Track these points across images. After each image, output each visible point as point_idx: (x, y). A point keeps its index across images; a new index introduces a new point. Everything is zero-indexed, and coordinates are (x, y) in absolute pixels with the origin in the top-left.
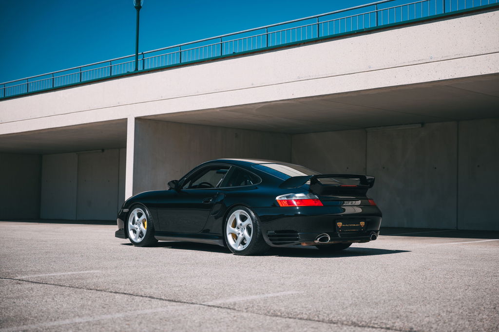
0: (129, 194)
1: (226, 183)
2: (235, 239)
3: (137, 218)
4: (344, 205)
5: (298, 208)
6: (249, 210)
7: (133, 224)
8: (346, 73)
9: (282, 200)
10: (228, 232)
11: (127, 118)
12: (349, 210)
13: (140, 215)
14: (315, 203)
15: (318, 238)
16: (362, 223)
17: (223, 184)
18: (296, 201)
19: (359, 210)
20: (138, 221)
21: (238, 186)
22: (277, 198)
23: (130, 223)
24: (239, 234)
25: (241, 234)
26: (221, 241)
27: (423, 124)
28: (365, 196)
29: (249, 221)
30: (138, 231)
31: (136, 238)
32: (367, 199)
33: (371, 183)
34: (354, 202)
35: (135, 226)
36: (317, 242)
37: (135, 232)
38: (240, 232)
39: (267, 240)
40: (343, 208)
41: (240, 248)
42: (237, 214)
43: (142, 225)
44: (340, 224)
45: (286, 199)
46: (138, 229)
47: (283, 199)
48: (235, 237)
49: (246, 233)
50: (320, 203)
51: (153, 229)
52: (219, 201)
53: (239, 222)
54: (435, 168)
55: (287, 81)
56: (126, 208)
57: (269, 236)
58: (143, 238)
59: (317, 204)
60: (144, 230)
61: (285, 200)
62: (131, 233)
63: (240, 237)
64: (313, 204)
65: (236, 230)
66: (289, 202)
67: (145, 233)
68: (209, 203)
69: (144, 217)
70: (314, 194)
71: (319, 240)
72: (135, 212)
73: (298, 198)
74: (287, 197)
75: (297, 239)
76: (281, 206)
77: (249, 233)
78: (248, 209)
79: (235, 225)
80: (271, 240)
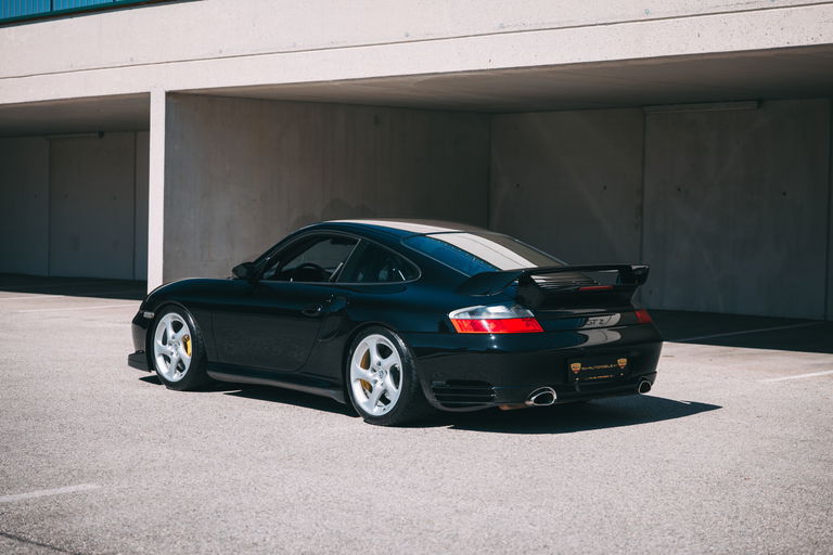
0: (155, 281)
1: (350, 272)
2: (367, 391)
3: (171, 333)
4: (586, 326)
5: (493, 338)
6: (396, 336)
7: (164, 342)
8: (600, 22)
9: (461, 320)
10: (353, 377)
11: (149, 93)
12: (595, 338)
13: (177, 327)
14: (528, 325)
15: (533, 396)
16: (622, 362)
17: (343, 275)
18: (489, 321)
19: (616, 336)
20: (173, 338)
21: (373, 281)
22: (452, 315)
23: (158, 342)
24: (376, 382)
25: (380, 382)
26: (340, 392)
27: (760, 102)
28: (630, 305)
29: (395, 359)
30: (174, 358)
31: (170, 373)
32: (634, 311)
33: (642, 277)
34: (606, 318)
35: (169, 348)
36: (531, 403)
37: (167, 359)
38: (377, 378)
39: (430, 397)
40: (584, 335)
41: (377, 410)
42: (371, 342)
43: (182, 347)
44: (576, 367)
45: (468, 317)
46: (174, 356)
47: (462, 317)
48: (367, 387)
49: (389, 380)
50: (536, 327)
51: (204, 356)
52: (336, 310)
53: (375, 357)
54: (784, 194)
55: (478, 32)
56: (150, 311)
57: (434, 390)
58: (184, 373)
59: (531, 328)
60: (187, 358)
61: (466, 320)
62: (160, 361)
63: (378, 388)
64: (522, 327)
65: (369, 374)
66: (476, 324)
67: (187, 365)
68: (316, 314)
69: (185, 331)
70: (526, 307)
71: (535, 401)
72: (168, 320)
73: (493, 317)
74: (471, 313)
75: (491, 399)
76: (459, 331)
77: (396, 382)
78: (392, 333)
79: (367, 363)
80: (438, 398)
